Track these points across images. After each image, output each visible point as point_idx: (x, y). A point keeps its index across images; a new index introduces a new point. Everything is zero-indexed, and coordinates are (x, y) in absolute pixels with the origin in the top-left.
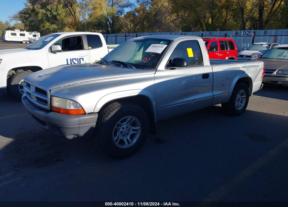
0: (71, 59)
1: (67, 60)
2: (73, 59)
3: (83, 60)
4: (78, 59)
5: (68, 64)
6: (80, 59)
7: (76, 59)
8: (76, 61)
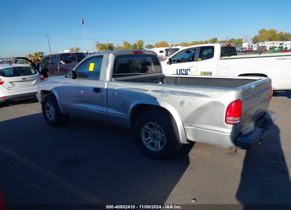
0: (180, 70)
1: (177, 70)
2: (181, 70)
3: (190, 71)
4: (185, 69)
5: (177, 74)
6: (187, 70)
7: (183, 70)
8: (184, 71)
